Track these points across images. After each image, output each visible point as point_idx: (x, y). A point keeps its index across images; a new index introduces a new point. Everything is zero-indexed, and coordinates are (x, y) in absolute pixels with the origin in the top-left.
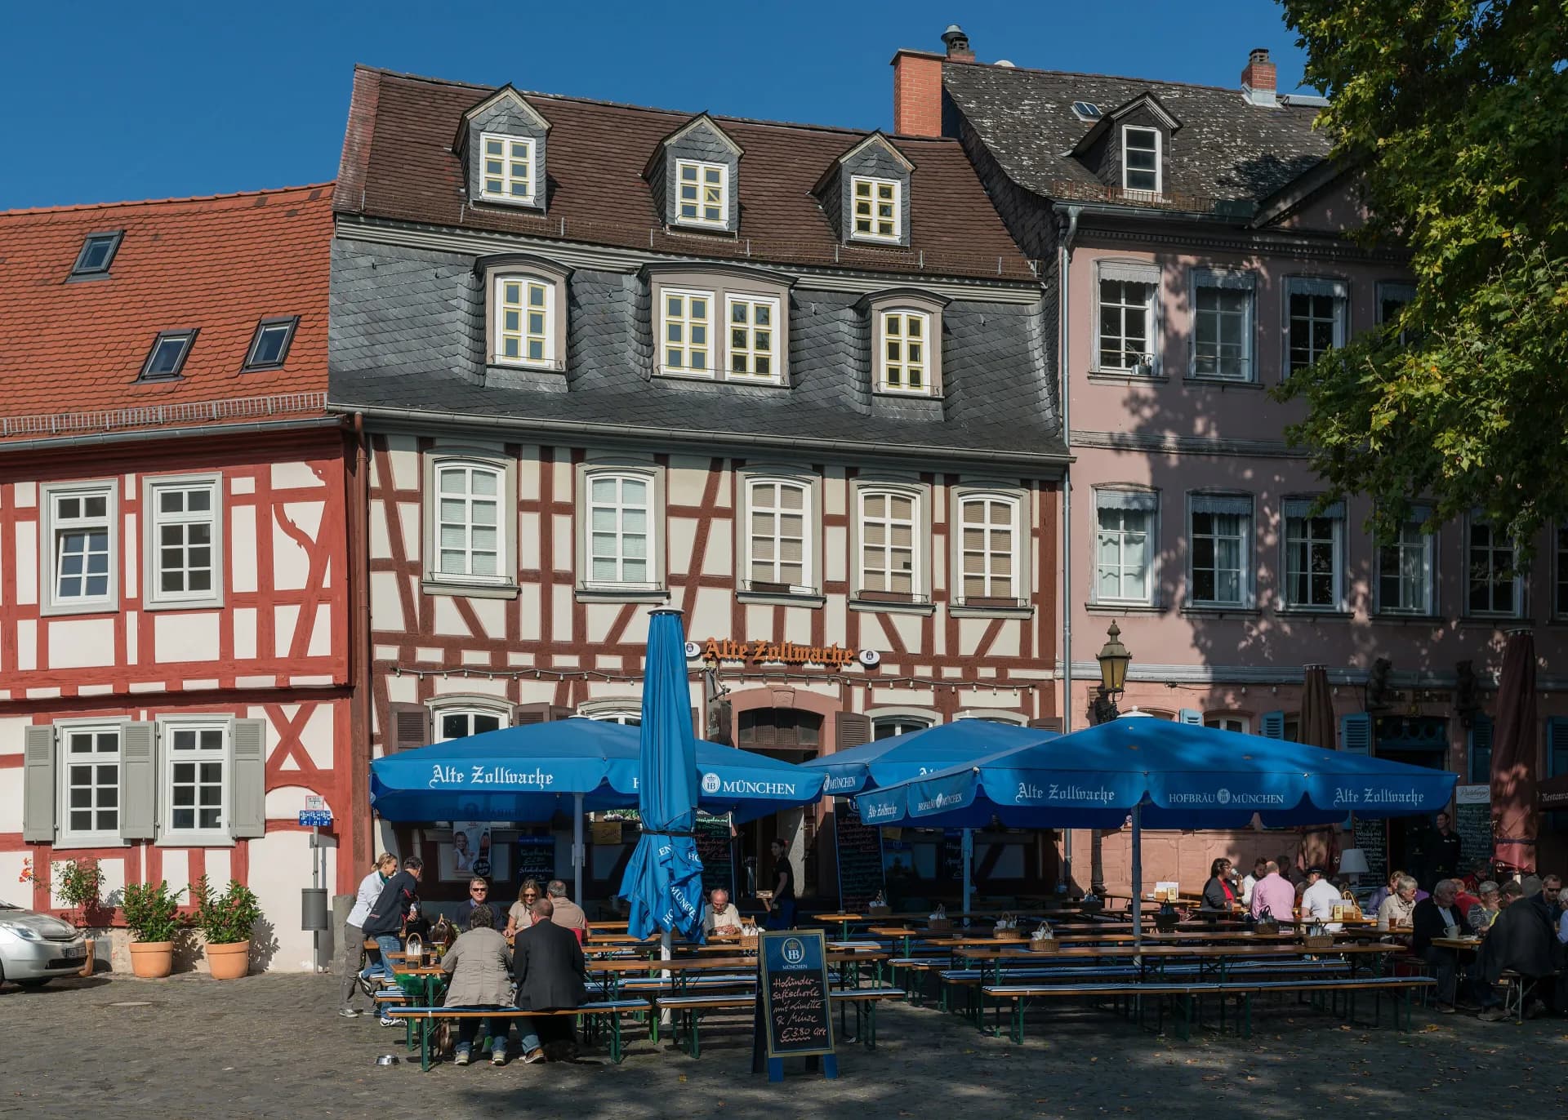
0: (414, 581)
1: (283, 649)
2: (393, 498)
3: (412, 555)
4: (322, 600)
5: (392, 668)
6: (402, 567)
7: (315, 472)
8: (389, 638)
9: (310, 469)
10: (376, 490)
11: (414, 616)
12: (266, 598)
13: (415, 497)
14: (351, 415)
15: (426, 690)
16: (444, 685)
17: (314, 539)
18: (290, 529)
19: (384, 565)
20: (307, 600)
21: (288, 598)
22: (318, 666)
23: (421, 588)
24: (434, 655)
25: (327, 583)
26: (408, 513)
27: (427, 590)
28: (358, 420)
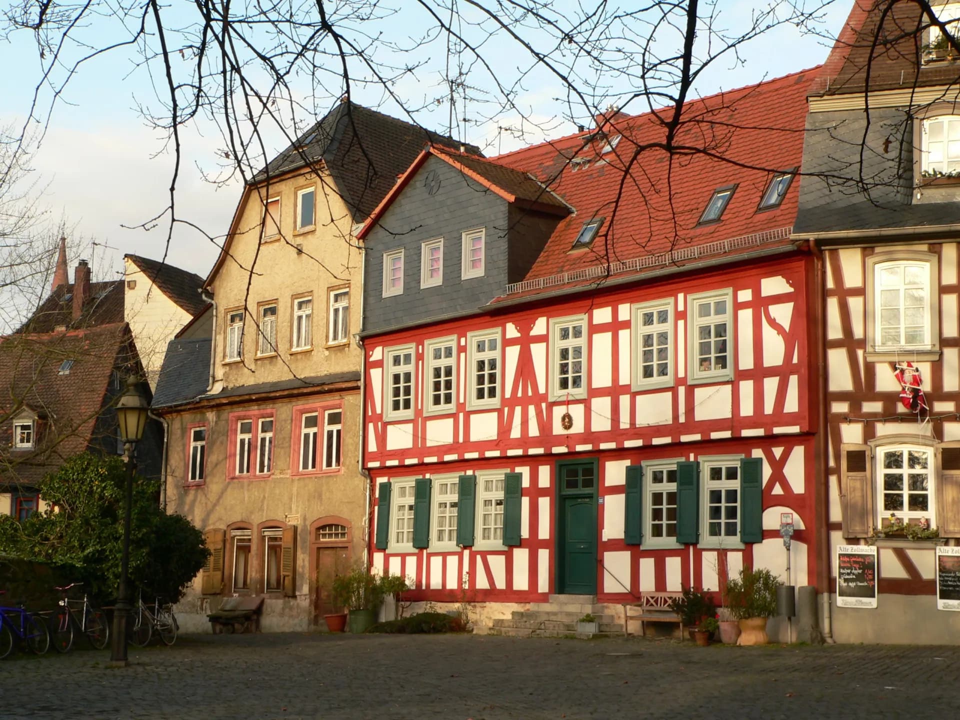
0: (860, 353)
1: (769, 409)
2: (843, 294)
3: (858, 333)
4: (793, 373)
5: (845, 418)
6: (850, 343)
7: (788, 282)
8: (842, 396)
9: (784, 280)
10: (831, 290)
11: (860, 379)
12: (759, 373)
13: (860, 292)
14: (807, 241)
15: (869, 434)
16: (882, 429)
17: (787, 329)
18: (773, 323)
19: (837, 344)
20: (782, 372)
21: (772, 372)
22: (791, 419)
23: (865, 358)
24: (875, 407)
25: (795, 360)
26: (855, 303)
27: (869, 359)
28: (812, 244)
